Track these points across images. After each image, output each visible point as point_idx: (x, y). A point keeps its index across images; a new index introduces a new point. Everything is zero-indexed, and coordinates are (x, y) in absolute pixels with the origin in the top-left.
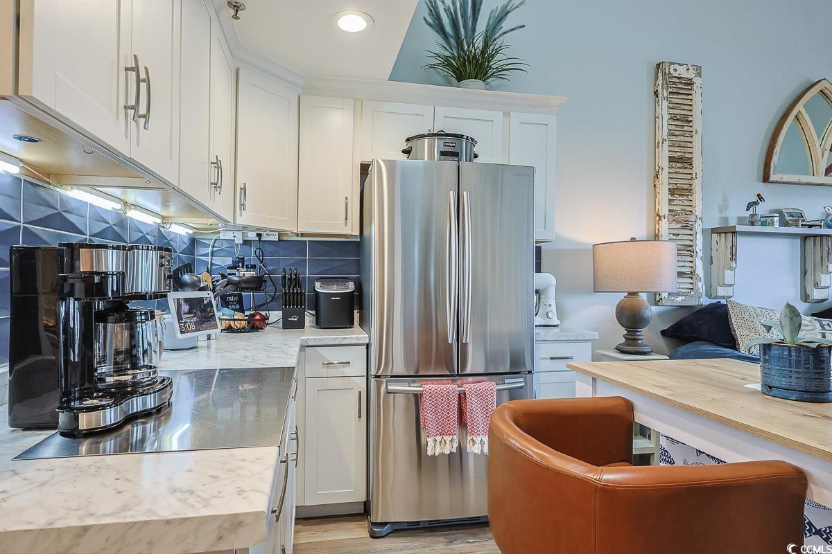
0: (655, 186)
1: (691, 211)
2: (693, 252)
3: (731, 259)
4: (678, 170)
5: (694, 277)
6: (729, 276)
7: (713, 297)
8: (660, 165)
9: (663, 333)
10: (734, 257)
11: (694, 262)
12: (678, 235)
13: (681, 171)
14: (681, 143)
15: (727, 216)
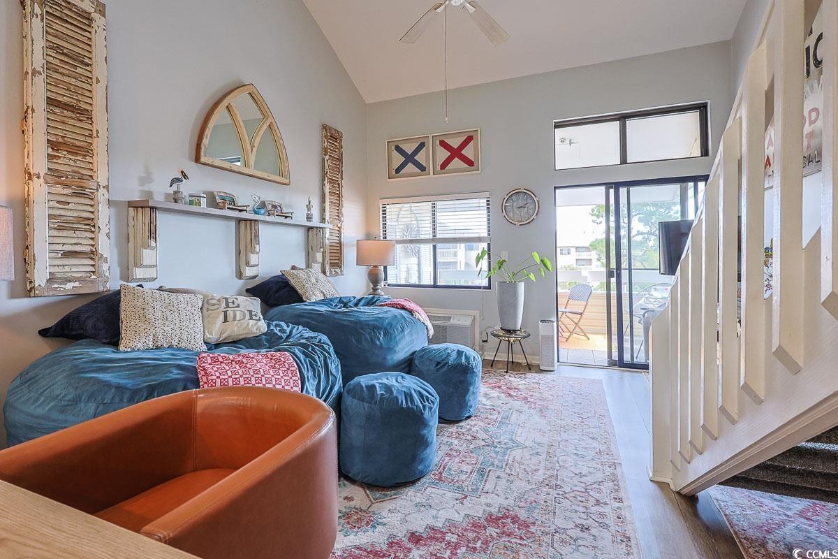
0: (23, 132)
1: (91, 176)
2: (94, 226)
3: (150, 237)
4: (65, 119)
5: (97, 258)
6: (148, 256)
7: (130, 280)
8: (30, 105)
9: (44, 333)
10: (153, 234)
11: (96, 239)
12: (69, 203)
13: (71, 122)
14: (72, 87)
15: (152, 190)
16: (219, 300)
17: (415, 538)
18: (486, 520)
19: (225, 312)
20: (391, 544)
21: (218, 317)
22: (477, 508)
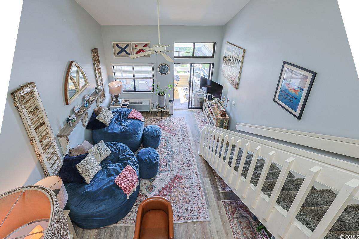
0: (32, 144)
1: (50, 140)
4: (40, 131)
5: (59, 159)
8: (32, 136)
14: (37, 119)
16: (95, 150)
17: (163, 189)
18: (174, 179)
19: (100, 153)
20: (160, 192)
21: (99, 156)
22: (171, 176)
